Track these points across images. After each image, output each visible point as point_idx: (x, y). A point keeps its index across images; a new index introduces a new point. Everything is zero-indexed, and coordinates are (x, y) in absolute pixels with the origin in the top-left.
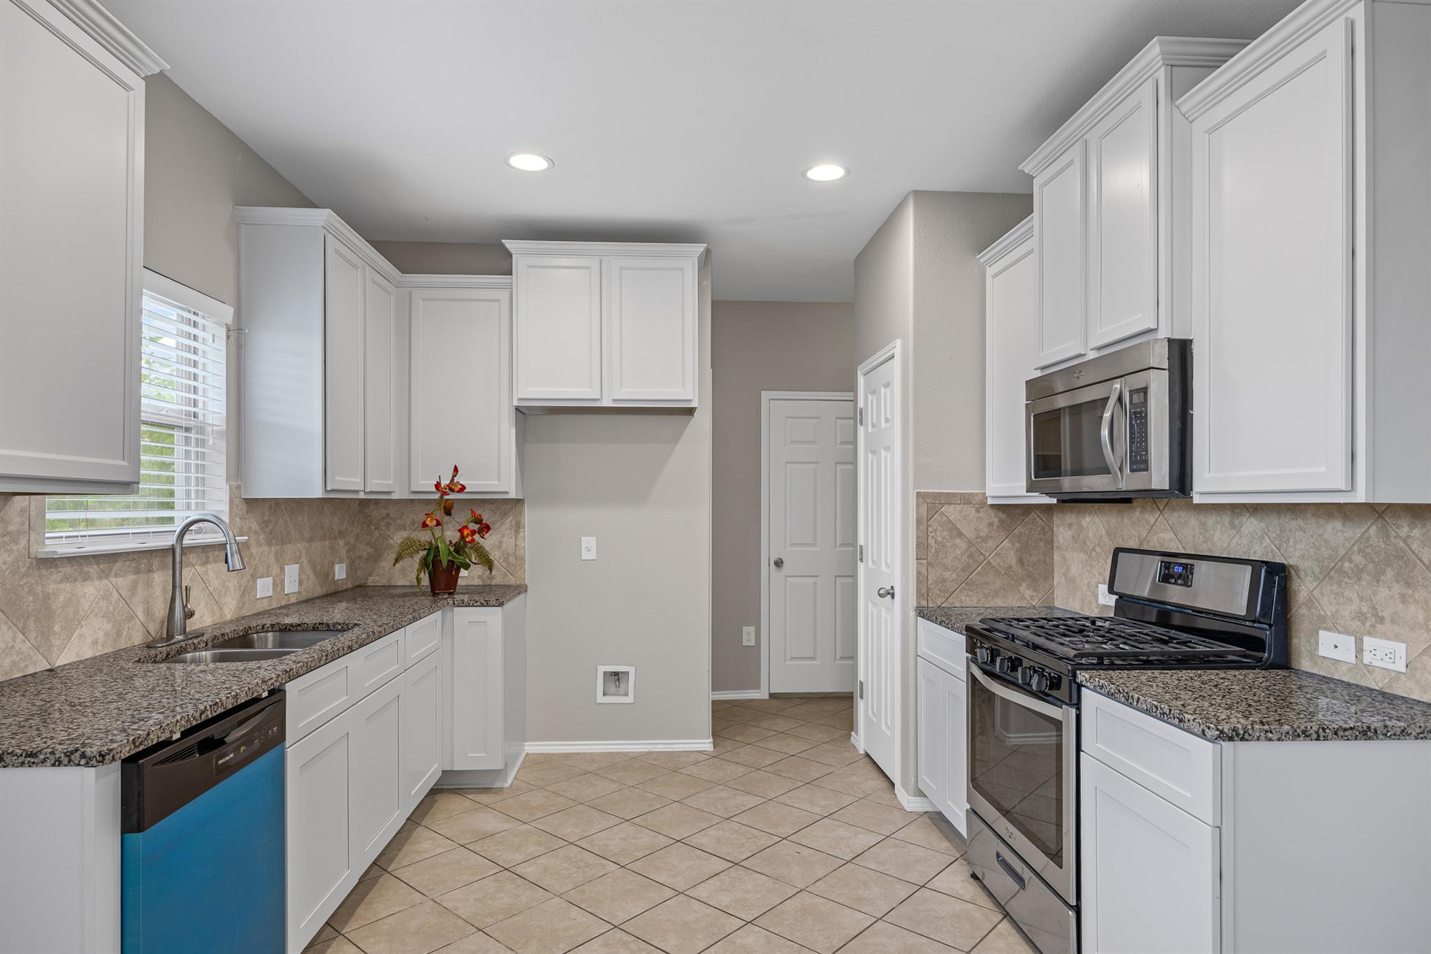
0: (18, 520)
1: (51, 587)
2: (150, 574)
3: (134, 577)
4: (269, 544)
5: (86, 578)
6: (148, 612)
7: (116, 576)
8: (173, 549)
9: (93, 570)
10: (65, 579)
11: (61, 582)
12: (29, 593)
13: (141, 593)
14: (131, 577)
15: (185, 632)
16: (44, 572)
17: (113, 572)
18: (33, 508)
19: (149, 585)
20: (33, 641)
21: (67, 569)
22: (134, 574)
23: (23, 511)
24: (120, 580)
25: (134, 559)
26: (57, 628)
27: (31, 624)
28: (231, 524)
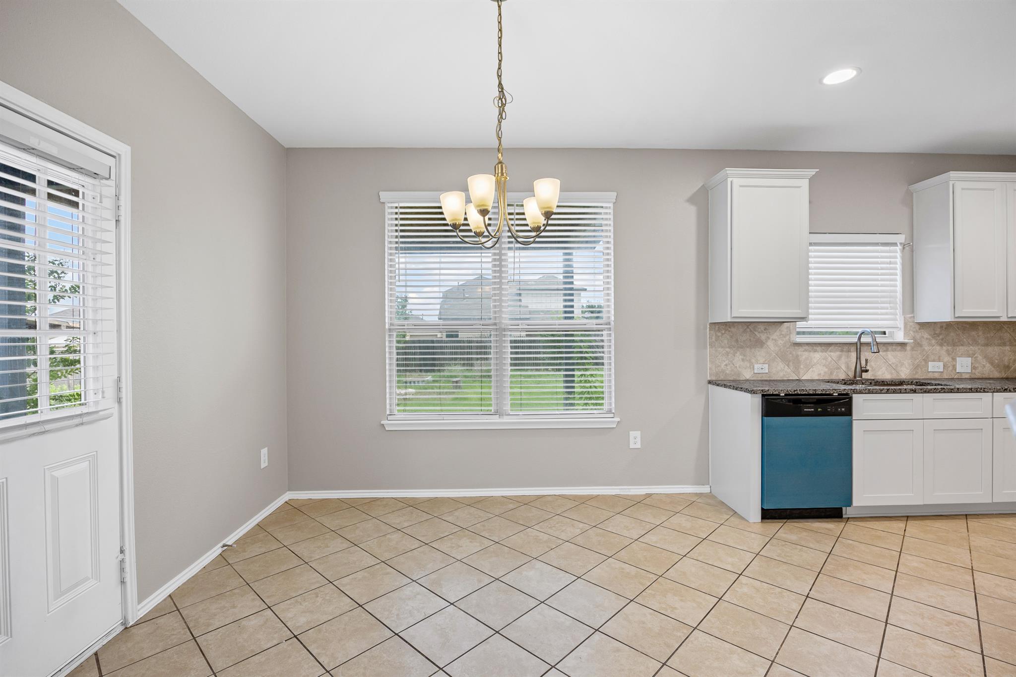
0: (786, 330)
1: (799, 353)
2: (849, 353)
3: (840, 353)
4: (941, 345)
5: (815, 351)
6: (848, 367)
7: (830, 352)
8: (856, 343)
9: (819, 348)
10: (806, 350)
11: (804, 351)
12: (790, 354)
13: (843, 359)
14: (838, 353)
15: (861, 377)
16: (796, 348)
17: (829, 350)
18: (791, 327)
19: (848, 357)
20: (791, 369)
21: (807, 347)
22: (840, 352)
23: (787, 327)
24: (832, 354)
25: (839, 346)
26: (802, 367)
27: (791, 364)
28: (906, 334)
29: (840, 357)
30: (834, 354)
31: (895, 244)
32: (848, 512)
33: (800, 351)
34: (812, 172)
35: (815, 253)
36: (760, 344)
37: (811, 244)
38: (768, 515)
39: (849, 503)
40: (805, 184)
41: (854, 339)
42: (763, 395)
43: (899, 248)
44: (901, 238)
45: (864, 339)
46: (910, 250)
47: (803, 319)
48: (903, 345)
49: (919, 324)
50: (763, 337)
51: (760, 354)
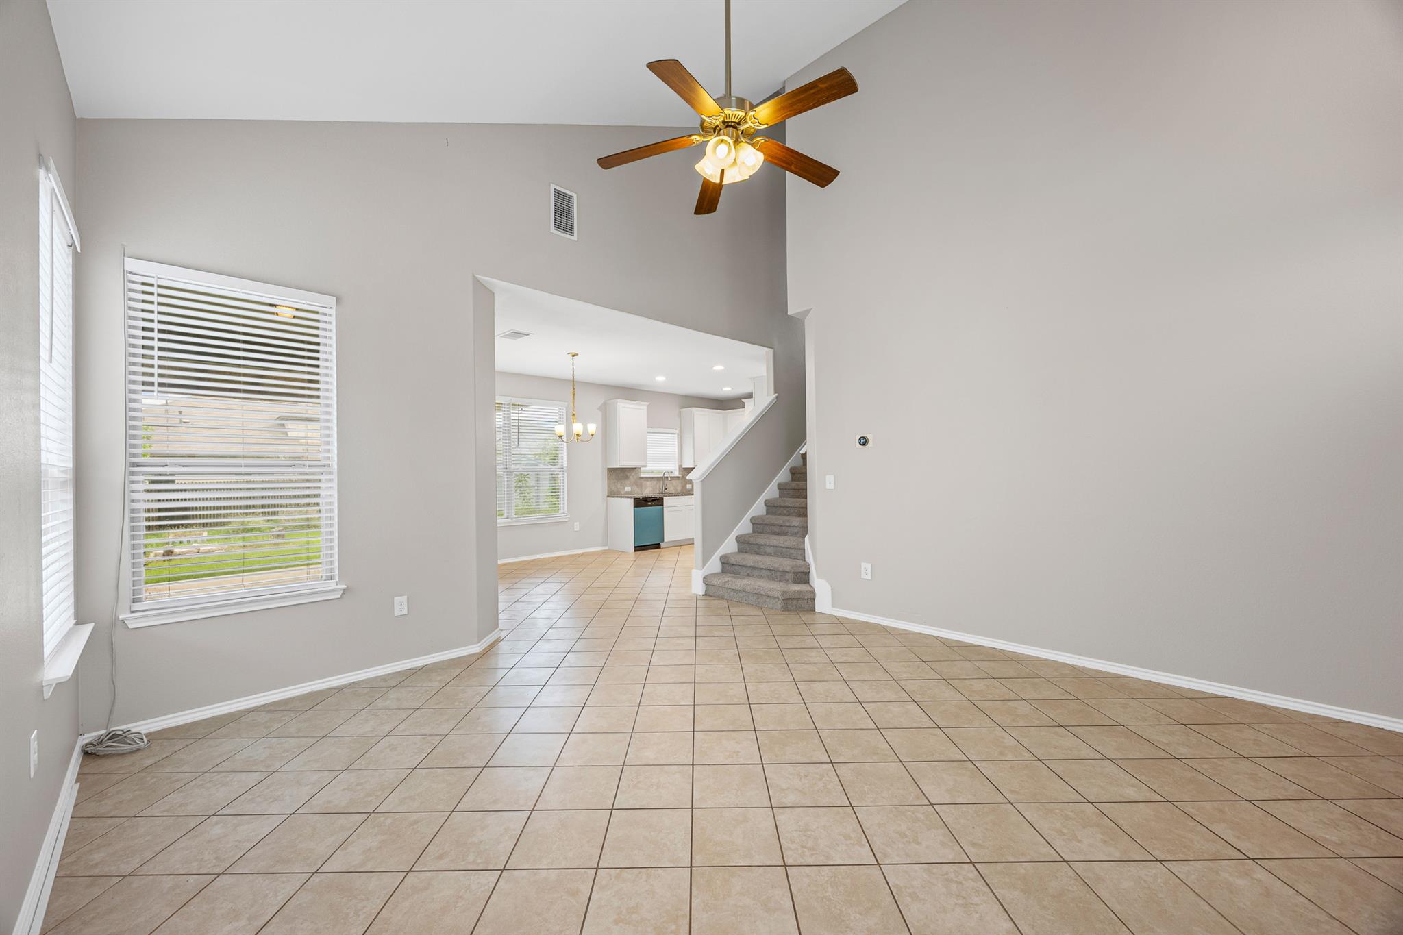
0: (637, 472)
2: (660, 481)
5: (649, 481)
6: (660, 487)
8: (663, 477)
11: (646, 481)
12: (639, 482)
13: (659, 483)
14: (656, 481)
15: (665, 490)
16: (641, 479)
17: (653, 480)
20: (639, 489)
23: (638, 470)
25: (657, 478)
26: (643, 488)
27: (639, 487)
28: (679, 474)
29: (657, 483)
30: (654, 482)
31: (675, 434)
32: (663, 545)
33: (642, 481)
34: (648, 403)
35: (649, 436)
36: (627, 478)
37: (648, 432)
38: (638, 548)
39: (663, 541)
40: (645, 407)
41: (662, 475)
42: (634, 499)
43: (676, 435)
44: (677, 431)
45: (666, 475)
46: (681, 436)
47: (645, 466)
48: (678, 477)
49: (684, 468)
50: (628, 475)
51: (627, 482)
